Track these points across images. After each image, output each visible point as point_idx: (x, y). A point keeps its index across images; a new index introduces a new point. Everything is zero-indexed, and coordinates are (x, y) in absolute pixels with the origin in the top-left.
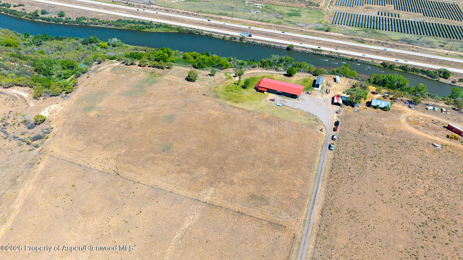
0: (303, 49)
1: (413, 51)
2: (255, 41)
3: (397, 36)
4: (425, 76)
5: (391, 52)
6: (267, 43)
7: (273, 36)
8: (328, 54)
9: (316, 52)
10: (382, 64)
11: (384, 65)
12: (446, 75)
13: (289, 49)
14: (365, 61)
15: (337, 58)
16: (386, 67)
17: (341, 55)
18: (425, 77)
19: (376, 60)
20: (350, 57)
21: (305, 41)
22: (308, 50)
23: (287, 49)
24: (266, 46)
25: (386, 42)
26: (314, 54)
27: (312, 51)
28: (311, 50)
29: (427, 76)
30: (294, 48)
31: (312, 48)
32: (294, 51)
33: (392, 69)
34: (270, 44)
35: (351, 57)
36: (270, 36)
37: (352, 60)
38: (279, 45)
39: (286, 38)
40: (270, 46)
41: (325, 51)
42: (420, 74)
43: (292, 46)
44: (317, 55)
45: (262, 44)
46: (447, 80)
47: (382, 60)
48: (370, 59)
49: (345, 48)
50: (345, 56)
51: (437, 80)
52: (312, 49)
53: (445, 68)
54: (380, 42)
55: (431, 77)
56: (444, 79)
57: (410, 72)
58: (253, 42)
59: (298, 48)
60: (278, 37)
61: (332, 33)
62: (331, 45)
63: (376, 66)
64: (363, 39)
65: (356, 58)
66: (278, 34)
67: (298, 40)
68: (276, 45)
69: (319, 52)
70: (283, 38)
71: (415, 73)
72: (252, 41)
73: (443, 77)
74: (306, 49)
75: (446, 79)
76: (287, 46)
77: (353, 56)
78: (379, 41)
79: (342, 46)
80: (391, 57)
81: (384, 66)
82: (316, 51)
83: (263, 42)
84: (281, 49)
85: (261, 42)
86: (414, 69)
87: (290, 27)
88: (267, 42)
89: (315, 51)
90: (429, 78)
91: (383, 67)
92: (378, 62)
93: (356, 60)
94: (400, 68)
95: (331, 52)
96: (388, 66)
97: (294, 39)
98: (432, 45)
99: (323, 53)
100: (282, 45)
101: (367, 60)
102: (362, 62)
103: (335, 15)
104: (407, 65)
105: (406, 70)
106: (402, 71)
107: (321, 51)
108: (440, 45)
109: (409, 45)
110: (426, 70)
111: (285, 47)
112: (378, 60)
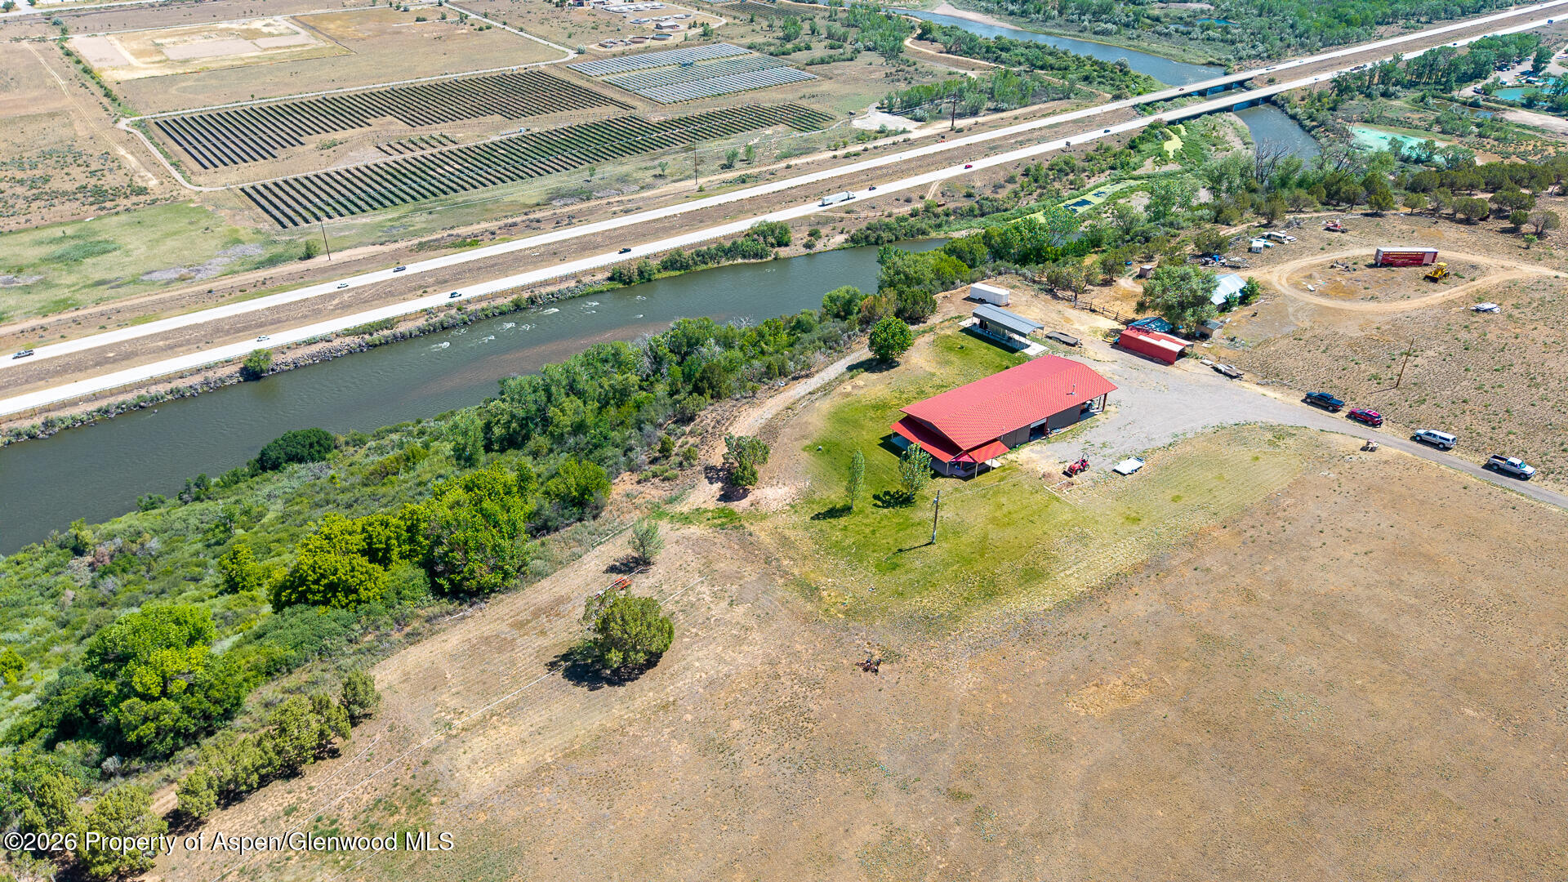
0: (315, 348)
1: (627, 212)
2: (53, 415)
3: (530, 191)
4: (740, 261)
5: (585, 236)
6: (129, 397)
7: (107, 361)
8: (421, 322)
9: (375, 335)
10: (611, 279)
11: (620, 277)
12: (779, 236)
13: (252, 373)
14: (560, 291)
15: (465, 323)
16: (631, 281)
17: (471, 308)
18: (741, 264)
19: (585, 273)
20: (505, 302)
21: (279, 321)
22: (337, 343)
23: (246, 380)
24: (139, 407)
25: (530, 217)
26: (375, 346)
27: (357, 340)
28: (351, 338)
29: (744, 257)
30: (277, 359)
31: (347, 330)
32: (283, 371)
33: (649, 280)
34: (143, 392)
35: (510, 299)
36: (100, 364)
37: (518, 307)
38: (196, 380)
39: (188, 342)
40: (155, 399)
41: (405, 318)
42: (725, 263)
43: (265, 356)
44: (387, 343)
45: (107, 412)
46: (793, 247)
47: (603, 269)
48: (566, 278)
49: (446, 281)
50: (484, 304)
51: (775, 259)
52: (349, 333)
53: (760, 219)
54: (515, 224)
55: (756, 256)
56: (783, 249)
57: (699, 268)
58: (48, 424)
59: (290, 356)
60: (143, 354)
61: (336, 257)
62: (391, 294)
63: (601, 292)
64: (458, 236)
65: (526, 295)
66: (127, 341)
67: (245, 329)
68: (178, 384)
69: (386, 332)
70: (171, 347)
71: (710, 265)
72: (38, 421)
73: (780, 244)
74: (327, 345)
75: (787, 245)
76: (235, 368)
77: (512, 293)
78: (510, 221)
79: (431, 280)
81: (621, 280)
82: (371, 334)
83: (103, 403)
84: (217, 389)
85: (92, 407)
86: (703, 255)
87: (142, 300)
88: (125, 389)
89: (367, 337)
90: (752, 261)
91: (621, 286)
92: (595, 278)
93: (532, 301)
94: (666, 268)
95: (427, 312)
96: (636, 277)
97: (228, 333)
98: (636, 181)
99: (403, 328)
100: (210, 374)
101: (563, 286)
102: (555, 300)
103: (254, 200)
104: (678, 251)
105: (687, 267)
106: (678, 273)
107: (388, 324)
108: (655, 176)
109: (593, 203)
110: (728, 244)
111: (231, 377)
112: (592, 272)
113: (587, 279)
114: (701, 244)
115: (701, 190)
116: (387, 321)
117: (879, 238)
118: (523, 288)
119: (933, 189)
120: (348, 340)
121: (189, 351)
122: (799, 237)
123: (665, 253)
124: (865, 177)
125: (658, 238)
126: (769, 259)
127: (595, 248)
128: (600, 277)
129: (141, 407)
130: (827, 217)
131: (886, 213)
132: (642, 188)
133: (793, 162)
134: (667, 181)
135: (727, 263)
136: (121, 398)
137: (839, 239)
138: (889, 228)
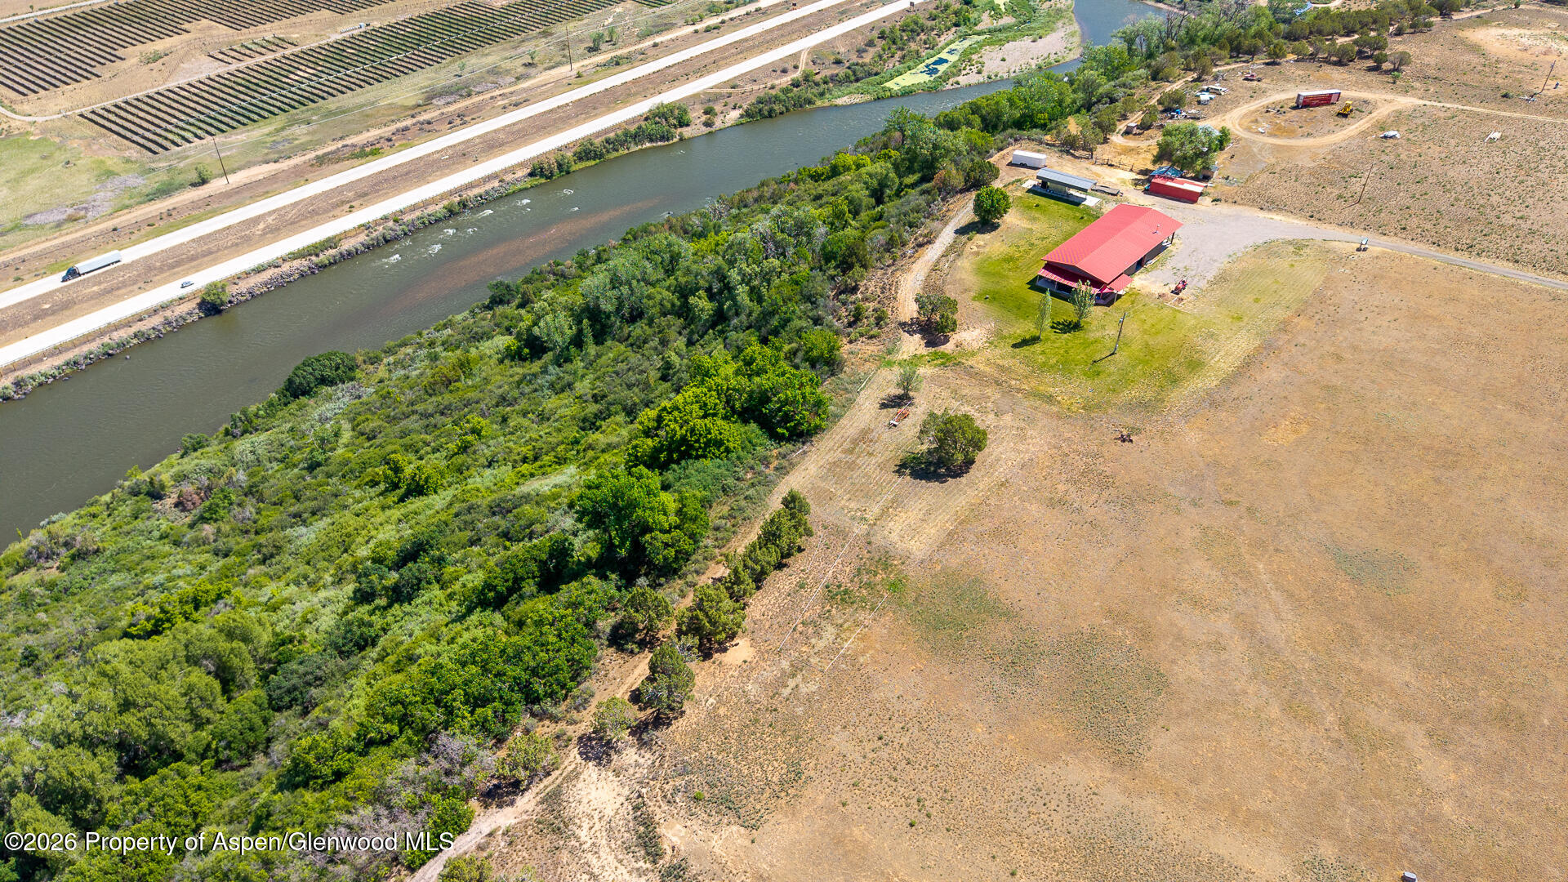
0: (266, 276)
1: (517, 105)
3: (404, 91)
4: (648, 145)
5: (486, 134)
6: (94, 347)
8: (362, 238)
9: (322, 256)
10: (531, 174)
11: (538, 171)
12: (676, 116)
13: (211, 307)
14: (487, 193)
15: (408, 233)
16: (553, 175)
17: (407, 218)
18: (650, 148)
19: (506, 171)
20: (438, 209)
21: (210, 253)
22: (286, 267)
23: (206, 316)
25: (419, 119)
26: (325, 266)
27: (305, 262)
28: (299, 261)
29: (651, 141)
30: (232, 290)
31: (292, 253)
32: (240, 303)
33: (568, 173)
34: (106, 340)
35: (441, 205)
36: (36, 318)
37: (451, 213)
38: (156, 321)
39: (124, 284)
40: (122, 345)
41: (345, 235)
42: (634, 148)
43: (215, 288)
44: (336, 262)
45: (75, 363)
46: (694, 126)
47: (522, 165)
48: (490, 178)
50: (418, 213)
51: (681, 139)
52: (294, 256)
53: (655, 101)
54: (406, 129)
55: (663, 138)
56: (685, 129)
57: (612, 156)
58: (18, 384)
59: (243, 286)
60: (81, 301)
61: (237, 179)
62: (314, 213)
63: (526, 189)
64: (354, 146)
65: (456, 200)
66: (56, 291)
67: (178, 264)
68: (144, 326)
69: (332, 252)
70: (108, 291)
71: (622, 152)
72: (7, 381)
73: (682, 125)
74: (276, 270)
75: (688, 125)
76: (190, 306)
77: (442, 199)
78: (400, 125)
79: (351, 194)
81: (542, 175)
82: (317, 255)
83: (70, 356)
84: (179, 328)
85: (59, 361)
86: (613, 142)
87: (47, 244)
88: (87, 338)
89: (314, 258)
90: (660, 143)
91: (543, 181)
92: (517, 176)
93: (463, 205)
94: (581, 159)
95: (366, 227)
96: (556, 170)
97: (161, 270)
98: (508, 72)
99: (347, 246)
100: (168, 313)
101: (488, 187)
102: (484, 201)
103: (103, 126)
104: (589, 139)
105: (601, 156)
106: (592, 163)
107: (331, 243)
108: (525, 65)
109: (476, 99)
110: (633, 129)
111: (190, 314)
112: (512, 170)
113: (509, 178)
114: (606, 131)
115: (579, 76)
116: (329, 240)
117: (771, 111)
118: (451, 193)
119: (804, 58)
120: (296, 263)
121: (131, 294)
122: (696, 115)
123: (575, 143)
124: (734, 51)
125: (560, 130)
126: (675, 140)
127: (501, 145)
128: (520, 174)
129: (109, 355)
130: (715, 94)
131: (769, 85)
132: (518, 79)
133: (658, 39)
134: (541, 68)
135: (637, 148)
136: (85, 349)
137: (734, 115)
138: (777, 99)
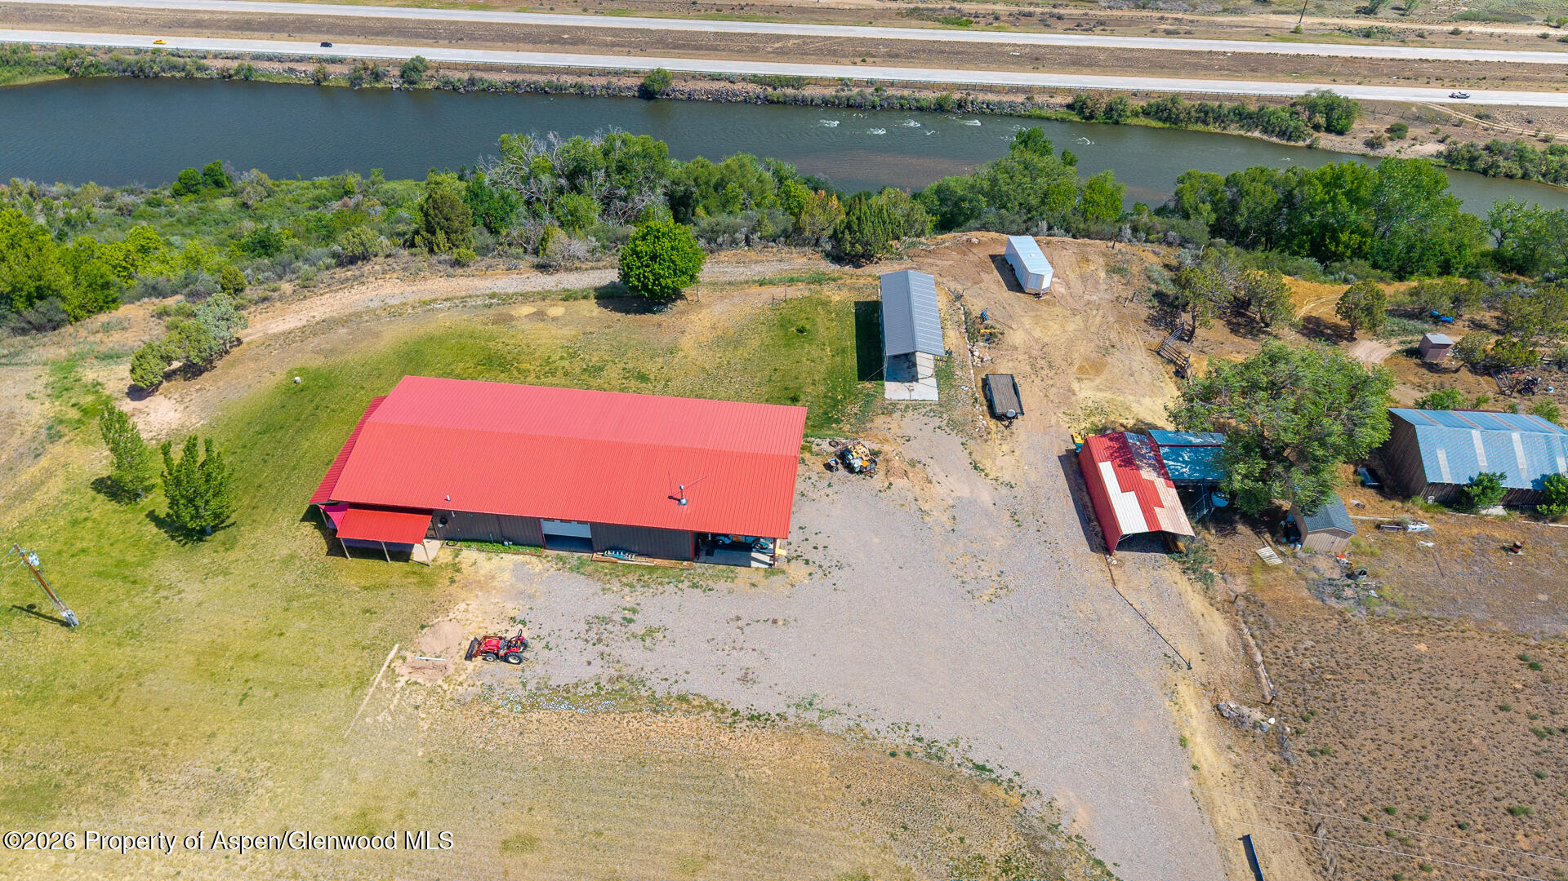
0: (716, 85)
1: (1168, 33)
2: (478, 75)
4: (1257, 134)
5: (1088, 48)
6: (541, 79)
7: (564, 42)
8: (830, 92)
9: (779, 91)
10: (1070, 107)
11: (1082, 108)
12: (1335, 117)
13: (650, 92)
14: (1000, 103)
15: (874, 107)
16: (1091, 117)
17: (890, 92)
18: (1254, 139)
19: (1044, 90)
20: (930, 96)
21: (716, 49)
22: (738, 86)
23: (639, 96)
24: (540, 92)
25: (1056, 11)
26: (772, 102)
27: (758, 89)
28: (754, 86)
29: (1265, 131)
30: (676, 84)
31: (755, 76)
32: (676, 99)
33: (1117, 123)
34: (554, 78)
35: (938, 95)
36: (552, 42)
37: (940, 107)
38: (600, 81)
39: (630, 44)
40: (559, 89)
41: (816, 82)
42: (1234, 130)
43: (662, 76)
44: (785, 103)
45: (518, 86)
46: (1347, 139)
47: (1069, 91)
48: (1017, 90)
49: (897, 56)
50: (906, 93)
51: (1309, 147)
52: (756, 79)
53: (1324, 87)
54: (1030, 15)
55: (1282, 134)
56: (1332, 137)
57: (1191, 127)
58: (472, 82)
59: (690, 86)
60: (590, 44)
62: (833, 53)
63: (1048, 119)
64: (959, 11)
65: (957, 96)
66: (585, 28)
67: (683, 47)
68: (586, 81)
69: (790, 91)
70: (613, 45)
71: (1211, 128)
72: (466, 76)
73: (1329, 129)
74: (728, 85)
75: (1341, 133)
76: (637, 81)
77: (945, 89)
78: (1027, 9)
79: (883, 50)
80: (1097, 69)
81: (1081, 112)
82: (775, 89)
83: (519, 77)
84: (613, 96)
85: (509, 77)
86: (1207, 112)
88: (542, 70)
89: (770, 89)
90: (1274, 139)
91: (1077, 119)
92: (1052, 101)
93: (960, 105)
94: (1146, 113)
95: (843, 83)
96: (1100, 113)
97: (667, 46)
99: (808, 92)
100: (614, 80)
101: (1005, 98)
102: (989, 112)
104: (1175, 98)
105: (1176, 121)
106: (1160, 125)
107: (798, 82)
109: (1145, 13)
110: (1253, 108)
111: (629, 88)
112: (1052, 92)
113: (1039, 99)
115: (1296, 31)
116: (800, 79)
117: (1495, 165)
118: (959, 87)
120: (750, 87)
121: (619, 53)
122: (1362, 128)
123: (1160, 94)
126: (1301, 143)
127: (1090, 65)
128: (1059, 100)
129: (546, 92)
130: (1439, 114)
131: (1542, 135)
132: (1225, 10)
133: (1465, 28)
134: (1269, 9)
135: (1236, 133)
136: (535, 78)
137: (1432, 148)
138: (1521, 156)
